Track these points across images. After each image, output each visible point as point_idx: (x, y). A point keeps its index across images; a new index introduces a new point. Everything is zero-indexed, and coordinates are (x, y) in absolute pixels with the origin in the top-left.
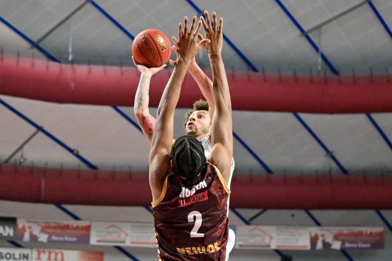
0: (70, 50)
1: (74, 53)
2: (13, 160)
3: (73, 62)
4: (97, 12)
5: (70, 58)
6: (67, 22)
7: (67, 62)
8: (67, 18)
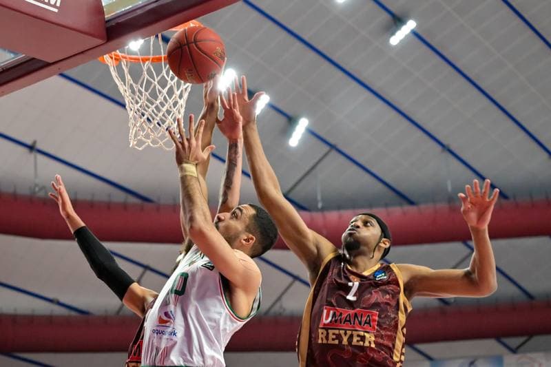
0: (319, 198)
1: (323, 200)
2: (273, 311)
3: (323, 209)
4: (342, 158)
5: (320, 205)
6: (314, 172)
7: (317, 210)
8: (313, 168)
